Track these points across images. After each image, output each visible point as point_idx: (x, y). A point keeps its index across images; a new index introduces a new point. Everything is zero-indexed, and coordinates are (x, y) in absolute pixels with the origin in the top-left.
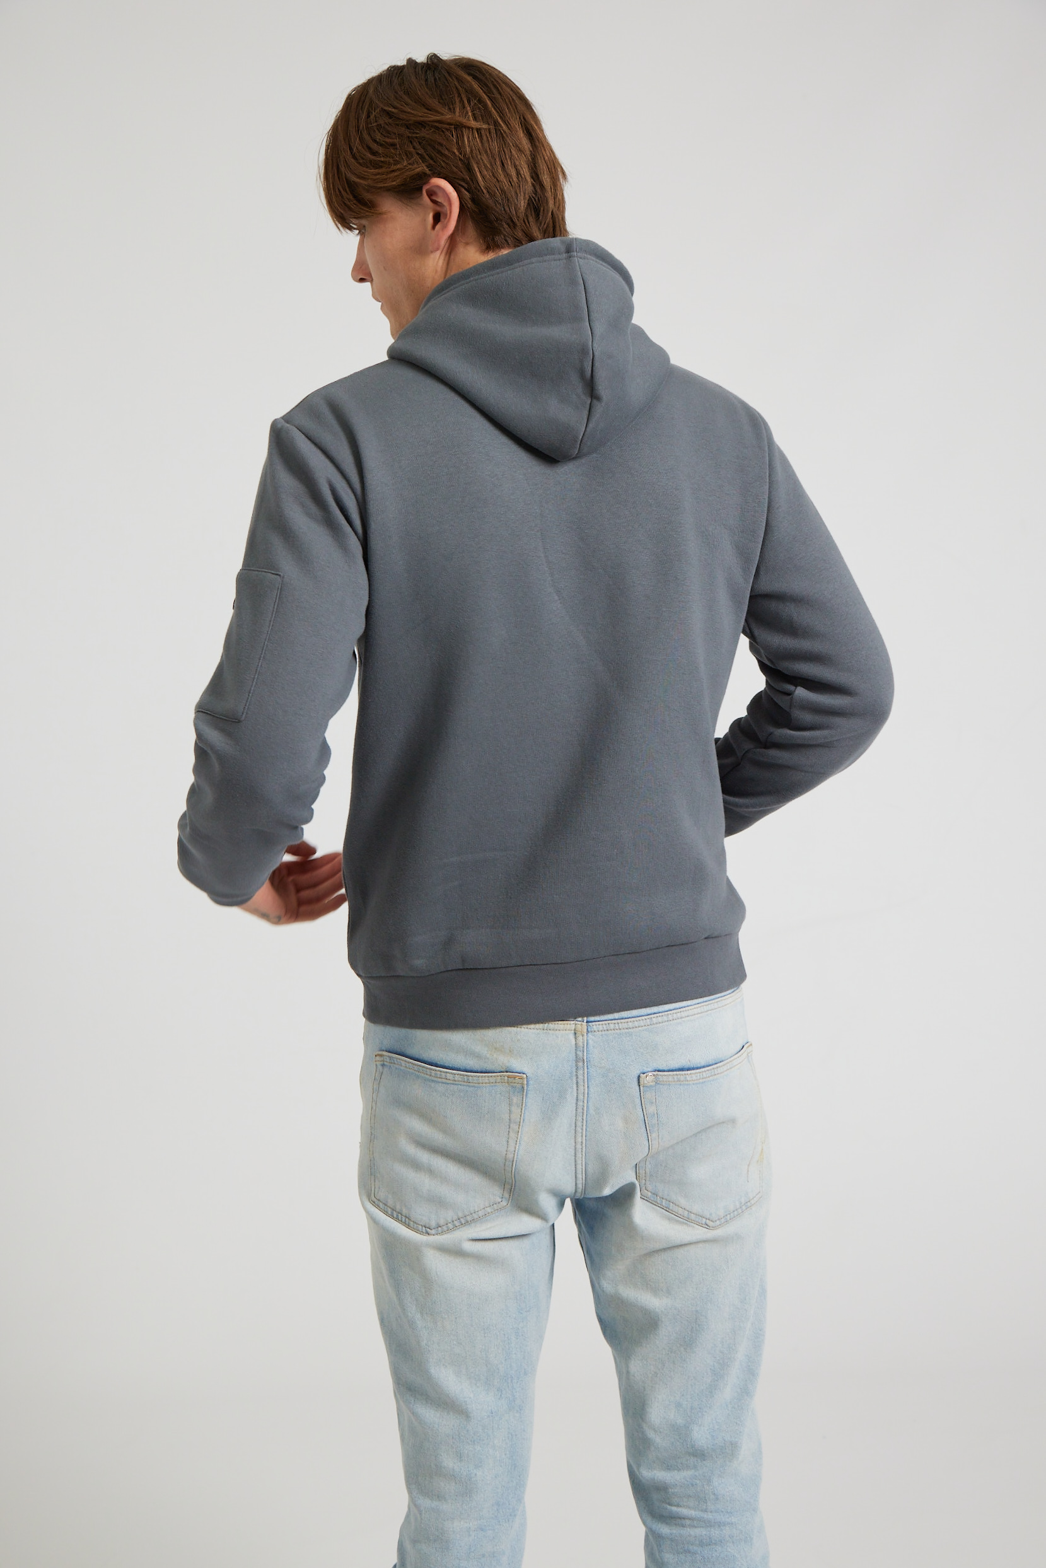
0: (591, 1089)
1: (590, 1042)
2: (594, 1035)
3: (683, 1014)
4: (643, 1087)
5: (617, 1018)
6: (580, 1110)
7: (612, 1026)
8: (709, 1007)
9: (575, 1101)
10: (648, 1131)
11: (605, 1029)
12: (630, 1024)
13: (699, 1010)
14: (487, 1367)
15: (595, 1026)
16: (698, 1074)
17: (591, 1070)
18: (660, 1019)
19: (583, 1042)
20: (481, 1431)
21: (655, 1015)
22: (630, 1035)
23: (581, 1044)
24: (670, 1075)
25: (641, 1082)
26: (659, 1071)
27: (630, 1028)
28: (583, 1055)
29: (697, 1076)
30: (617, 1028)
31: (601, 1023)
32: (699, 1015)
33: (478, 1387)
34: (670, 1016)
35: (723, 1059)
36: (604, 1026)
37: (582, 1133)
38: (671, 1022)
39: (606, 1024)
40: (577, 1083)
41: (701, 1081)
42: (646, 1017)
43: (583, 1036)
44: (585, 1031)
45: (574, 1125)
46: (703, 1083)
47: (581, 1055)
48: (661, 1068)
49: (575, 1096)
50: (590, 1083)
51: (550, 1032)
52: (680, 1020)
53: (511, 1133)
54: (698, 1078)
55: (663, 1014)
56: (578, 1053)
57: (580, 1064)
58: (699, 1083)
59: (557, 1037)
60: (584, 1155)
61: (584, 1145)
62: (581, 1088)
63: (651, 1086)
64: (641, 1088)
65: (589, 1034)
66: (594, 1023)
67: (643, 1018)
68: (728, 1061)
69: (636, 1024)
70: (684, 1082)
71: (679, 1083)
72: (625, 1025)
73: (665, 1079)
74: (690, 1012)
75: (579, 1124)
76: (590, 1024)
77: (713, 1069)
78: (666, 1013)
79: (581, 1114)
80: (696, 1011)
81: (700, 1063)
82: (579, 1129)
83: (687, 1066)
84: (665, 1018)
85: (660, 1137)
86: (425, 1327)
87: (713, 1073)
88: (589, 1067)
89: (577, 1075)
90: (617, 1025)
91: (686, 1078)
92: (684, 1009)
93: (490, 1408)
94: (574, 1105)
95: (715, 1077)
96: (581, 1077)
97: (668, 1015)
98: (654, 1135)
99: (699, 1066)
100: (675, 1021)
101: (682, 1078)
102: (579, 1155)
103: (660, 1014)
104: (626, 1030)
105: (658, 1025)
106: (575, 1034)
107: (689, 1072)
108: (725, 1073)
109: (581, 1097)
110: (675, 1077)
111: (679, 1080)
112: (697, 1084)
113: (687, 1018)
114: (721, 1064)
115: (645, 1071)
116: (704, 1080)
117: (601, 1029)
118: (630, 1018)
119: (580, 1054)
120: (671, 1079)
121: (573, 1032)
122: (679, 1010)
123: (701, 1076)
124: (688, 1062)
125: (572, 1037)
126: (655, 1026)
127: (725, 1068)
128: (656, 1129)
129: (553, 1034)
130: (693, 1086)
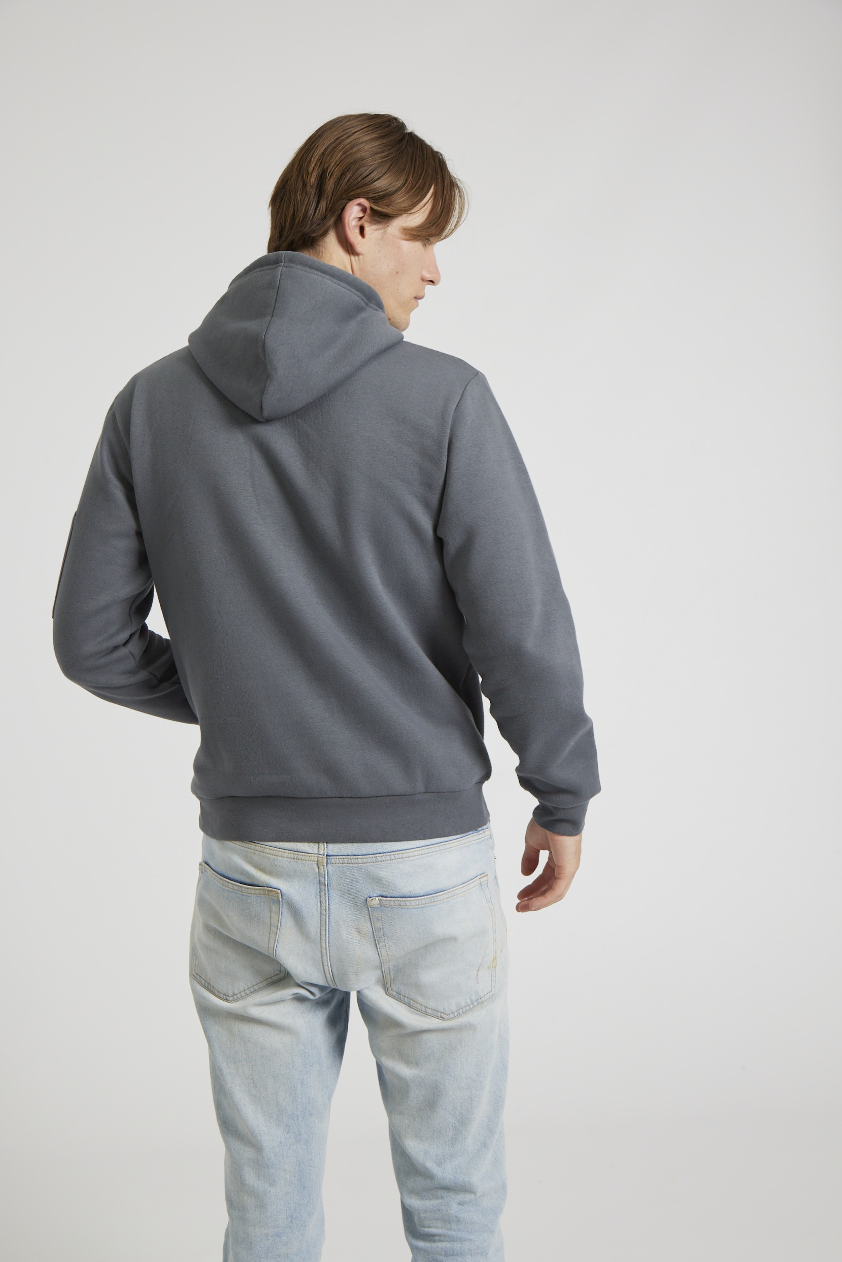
0: (332, 907)
1: (330, 871)
2: (332, 866)
3: (404, 855)
4: (371, 907)
5: (350, 854)
6: (323, 922)
7: (346, 861)
8: (431, 850)
9: (319, 915)
10: (376, 941)
11: (341, 862)
12: (359, 860)
13: (420, 853)
14: (277, 1106)
15: (333, 860)
16: (417, 901)
17: (331, 892)
18: (384, 858)
19: (324, 871)
20: (273, 1157)
21: (380, 855)
22: (360, 868)
23: (323, 873)
24: (391, 901)
25: (369, 904)
26: (382, 897)
27: (360, 863)
28: (325, 880)
29: (416, 903)
30: (350, 862)
31: (338, 857)
32: (419, 856)
33: (271, 1123)
34: (392, 856)
35: (444, 889)
36: (340, 860)
37: (325, 940)
38: (394, 861)
39: (341, 859)
40: (320, 901)
41: (420, 906)
42: (372, 856)
43: (323, 866)
44: (326, 862)
45: (319, 934)
46: (422, 908)
47: (323, 881)
48: (384, 895)
49: (320, 911)
50: (330, 902)
51: (300, 861)
52: (401, 860)
53: (271, 934)
54: (417, 904)
55: (387, 854)
56: (321, 878)
57: (323, 887)
58: (419, 908)
59: (305, 866)
60: (328, 957)
61: (328, 950)
62: (323, 905)
63: (376, 907)
64: (370, 908)
65: (329, 865)
66: (332, 857)
67: (370, 856)
68: (449, 891)
69: (365, 860)
70: (405, 907)
71: (400, 907)
72: (356, 861)
73: (388, 903)
74: (411, 854)
75: (323, 933)
76: (330, 857)
77: (433, 897)
78: (389, 854)
79: (324, 926)
80: (416, 853)
81: (420, 893)
82: (323, 937)
83: (407, 895)
84: (388, 858)
85: (387, 946)
86: (230, 1073)
87: (433, 900)
88: (330, 889)
89: (320, 895)
90: (350, 860)
91: (405, 903)
92: (405, 851)
93: (279, 1139)
94: (319, 918)
95: (435, 903)
96: (323, 897)
97: (391, 855)
98: (382, 944)
99: (418, 895)
100: (397, 860)
101: (402, 903)
102: (325, 958)
103: (384, 854)
104: (357, 865)
105: (382, 863)
106: (318, 864)
107: (408, 899)
108: (446, 900)
109: (324, 912)
110: (396, 902)
111: (400, 905)
112: (417, 908)
113: (408, 859)
114: (442, 893)
115: (372, 895)
116: (423, 906)
117: (338, 861)
118: (360, 855)
119: (322, 879)
120: (392, 903)
121: (316, 862)
122: (401, 852)
123: (420, 903)
124: (410, 893)
125: (315, 866)
126: (380, 863)
127: (445, 896)
128: (382, 940)
129: (301, 863)
130: (413, 910)
